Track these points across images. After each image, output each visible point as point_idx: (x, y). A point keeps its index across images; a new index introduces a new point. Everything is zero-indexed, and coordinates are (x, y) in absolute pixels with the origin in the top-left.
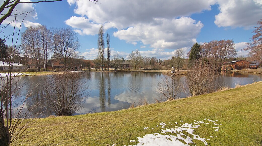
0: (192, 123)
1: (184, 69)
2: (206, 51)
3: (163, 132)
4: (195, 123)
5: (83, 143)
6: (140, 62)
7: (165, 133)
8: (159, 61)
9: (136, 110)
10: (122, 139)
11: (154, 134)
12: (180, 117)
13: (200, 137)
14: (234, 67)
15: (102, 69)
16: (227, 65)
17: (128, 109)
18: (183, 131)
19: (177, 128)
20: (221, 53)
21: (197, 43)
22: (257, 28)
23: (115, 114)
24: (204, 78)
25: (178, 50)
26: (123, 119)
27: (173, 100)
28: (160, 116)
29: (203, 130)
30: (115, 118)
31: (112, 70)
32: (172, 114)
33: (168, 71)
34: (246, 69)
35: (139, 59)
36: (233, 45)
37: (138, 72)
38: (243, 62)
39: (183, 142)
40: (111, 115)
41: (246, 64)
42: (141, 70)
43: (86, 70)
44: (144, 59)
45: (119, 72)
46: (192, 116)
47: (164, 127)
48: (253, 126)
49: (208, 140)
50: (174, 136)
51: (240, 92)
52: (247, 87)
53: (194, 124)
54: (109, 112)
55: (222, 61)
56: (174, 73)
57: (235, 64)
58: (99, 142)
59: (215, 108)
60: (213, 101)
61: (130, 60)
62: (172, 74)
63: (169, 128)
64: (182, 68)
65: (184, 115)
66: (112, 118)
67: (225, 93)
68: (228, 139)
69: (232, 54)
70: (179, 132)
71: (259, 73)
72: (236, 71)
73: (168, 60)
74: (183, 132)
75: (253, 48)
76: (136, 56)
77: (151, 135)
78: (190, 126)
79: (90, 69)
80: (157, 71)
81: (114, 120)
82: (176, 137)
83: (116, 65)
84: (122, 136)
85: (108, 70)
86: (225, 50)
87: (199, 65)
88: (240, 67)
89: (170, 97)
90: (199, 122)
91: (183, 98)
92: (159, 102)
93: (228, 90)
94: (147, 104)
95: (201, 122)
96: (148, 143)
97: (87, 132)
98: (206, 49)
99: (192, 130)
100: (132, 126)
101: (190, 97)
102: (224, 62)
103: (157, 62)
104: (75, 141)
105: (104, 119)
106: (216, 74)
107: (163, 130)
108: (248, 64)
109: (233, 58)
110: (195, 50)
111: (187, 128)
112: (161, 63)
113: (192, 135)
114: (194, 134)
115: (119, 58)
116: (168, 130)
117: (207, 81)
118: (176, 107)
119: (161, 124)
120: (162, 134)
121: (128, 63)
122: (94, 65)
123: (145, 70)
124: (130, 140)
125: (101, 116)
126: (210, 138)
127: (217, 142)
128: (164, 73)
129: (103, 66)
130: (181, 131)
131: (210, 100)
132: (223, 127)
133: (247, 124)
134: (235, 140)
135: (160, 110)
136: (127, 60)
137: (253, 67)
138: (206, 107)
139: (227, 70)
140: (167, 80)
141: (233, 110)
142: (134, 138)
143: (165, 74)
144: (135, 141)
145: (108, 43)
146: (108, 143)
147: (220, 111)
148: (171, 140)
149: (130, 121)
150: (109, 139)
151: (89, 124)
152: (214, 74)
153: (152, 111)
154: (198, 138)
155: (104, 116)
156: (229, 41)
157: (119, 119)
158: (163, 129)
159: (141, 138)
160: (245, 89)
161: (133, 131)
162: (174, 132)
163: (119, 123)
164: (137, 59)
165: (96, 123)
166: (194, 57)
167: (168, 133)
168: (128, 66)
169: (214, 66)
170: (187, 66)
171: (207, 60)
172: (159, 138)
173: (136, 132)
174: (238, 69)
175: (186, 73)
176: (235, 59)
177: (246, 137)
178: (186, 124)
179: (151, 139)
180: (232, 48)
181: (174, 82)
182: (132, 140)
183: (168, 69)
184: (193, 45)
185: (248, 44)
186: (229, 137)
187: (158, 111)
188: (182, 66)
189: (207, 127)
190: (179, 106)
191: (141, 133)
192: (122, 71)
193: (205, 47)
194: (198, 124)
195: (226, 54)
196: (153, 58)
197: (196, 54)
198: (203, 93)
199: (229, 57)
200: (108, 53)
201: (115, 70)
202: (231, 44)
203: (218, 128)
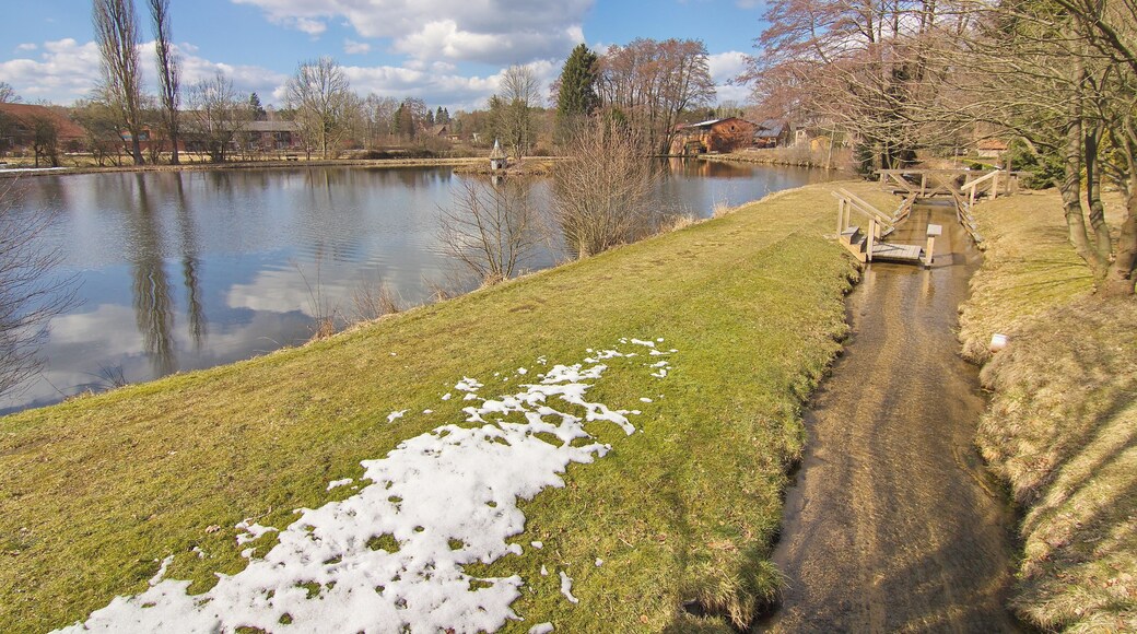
0: (581, 361)
1: (542, 153)
2: (616, 80)
3: (471, 416)
4: (589, 360)
5: (67, 551)
6: (348, 117)
7: (481, 420)
8: (435, 115)
9: (344, 343)
10: (289, 486)
11: (435, 433)
12: (535, 344)
13: (610, 409)
14: (708, 141)
15: (137, 156)
16: (688, 134)
17: (307, 346)
18: (547, 397)
19: (525, 390)
20: (667, 88)
21: (583, 45)
22: (774, 6)
23: (235, 378)
24: (614, 188)
25: (514, 69)
26: (283, 396)
27: (506, 282)
28: (454, 354)
29: (616, 381)
30: (239, 397)
31: (196, 158)
32: (502, 337)
33: (476, 159)
34: (744, 147)
35: (342, 107)
36: (706, 62)
37: (342, 167)
38: (735, 125)
39: (550, 438)
40: (217, 383)
41: (743, 130)
42: (353, 158)
43: (32, 161)
44: (367, 105)
45: (238, 167)
46: (580, 333)
47: (474, 396)
48: (766, 341)
49: (637, 412)
50: (514, 425)
51: (725, 231)
52: (747, 211)
53: (587, 366)
54: (201, 374)
55: (672, 122)
56: (501, 171)
57: (711, 132)
58: (161, 525)
59: (653, 297)
60: (646, 272)
61: (295, 107)
62: (493, 173)
63: (497, 396)
64: (532, 146)
65: (549, 336)
66: (224, 397)
67: (683, 237)
68: (698, 398)
69: (702, 93)
70: (534, 404)
71: (780, 161)
72: (716, 157)
73: (475, 113)
74: (552, 401)
75: (762, 75)
76: (326, 91)
77: (425, 440)
78: (572, 373)
79: (53, 154)
80: (428, 162)
81: (237, 406)
82: (523, 428)
83: (218, 131)
84: (287, 472)
85: (175, 161)
86: (680, 81)
87: (594, 137)
88: (725, 144)
89: (494, 269)
90: (604, 354)
91: (545, 271)
92: (446, 296)
93: (693, 228)
94: (395, 311)
95: (610, 354)
96: (410, 474)
97: (81, 491)
98: (617, 71)
99: (580, 388)
100: (332, 419)
101: (569, 262)
102: (677, 122)
103: (429, 122)
104: (14, 555)
105: (180, 413)
106: (653, 171)
107: (470, 410)
108: (750, 131)
109: (705, 109)
110: (580, 74)
111: (563, 383)
112: (448, 126)
113: (582, 407)
114: (590, 401)
115: (234, 99)
116: (491, 406)
117: (624, 198)
118: (517, 309)
119: (460, 386)
120: (470, 426)
121: (285, 126)
122: (83, 134)
123: (373, 156)
124: (327, 481)
125: (155, 398)
126: (641, 406)
127: (664, 414)
128: (460, 170)
129: (142, 138)
130: (543, 399)
131: (636, 269)
132: (682, 361)
133: (749, 338)
134: (718, 398)
135: (452, 329)
136: (279, 106)
137: (762, 141)
138: (624, 294)
139: (686, 153)
140: (474, 198)
141: (708, 294)
142: (345, 467)
143: (465, 172)
144: (351, 480)
145: (160, 17)
146: (214, 518)
147: (668, 304)
148: (504, 442)
149: (318, 398)
150: (219, 498)
151: (90, 452)
152: (645, 168)
153: (421, 336)
154: (601, 412)
155: (177, 395)
156: (692, 44)
157: (262, 397)
158: (469, 403)
159: (381, 462)
160: (742, 219)
161: (338, 439)
162: (514, 407)
163: (264, 419)
164: (330, 107)
165: (130, 441)
166: (576, 101)
167: (492, 418)
168: (285, 138)
169: (647, 137)
170: (550, 140)
171: (622, 118)
172: (458, 444)
173: (351, 440)
174: (722, 151)
175: (548, 168)
176: (711, 115)
177: (749, 382)
178: (558, 368)
179: (426, 456)
180: (702, 74)
181: (504, 208)
182: (339, 478)
183: (479, 151)
184: (570, 53)
185: (750, 60)
186: (699, 391)
187: (446, 336)
188: (532, 137)
189: (631, 369)
190: (530, 302)
191: (377, 439)
192: (257, 164)
193: (614, 62)
194: (602, 362)
195: (684, 95)
196: (409, 100)
197: (582, 91)
198: (612, 243)
199: (694, 105)
200: (166, 71)
201: (214, 161)
202: (700, 56)
203: (665, 365)
